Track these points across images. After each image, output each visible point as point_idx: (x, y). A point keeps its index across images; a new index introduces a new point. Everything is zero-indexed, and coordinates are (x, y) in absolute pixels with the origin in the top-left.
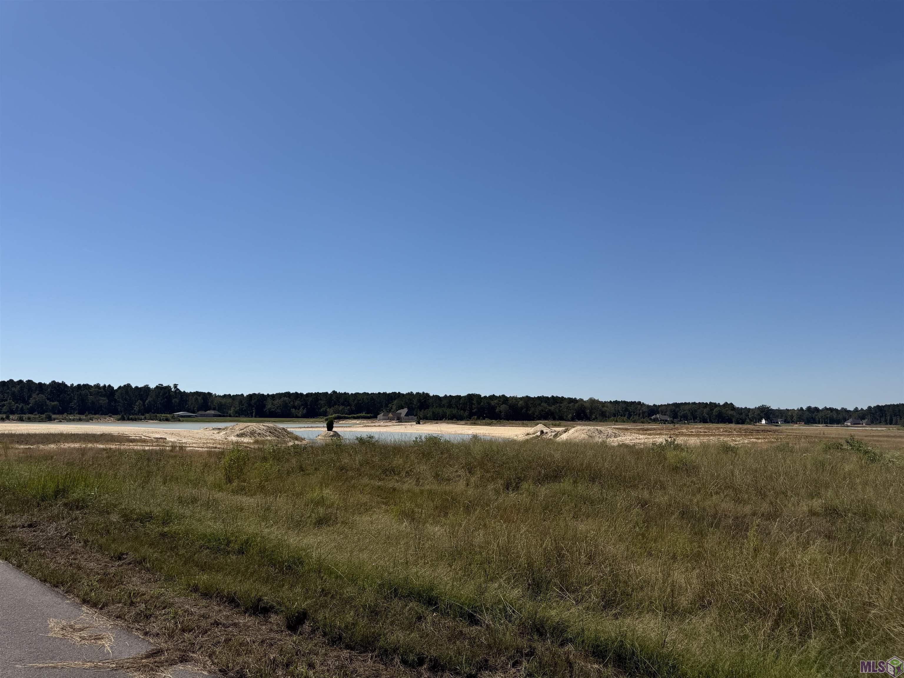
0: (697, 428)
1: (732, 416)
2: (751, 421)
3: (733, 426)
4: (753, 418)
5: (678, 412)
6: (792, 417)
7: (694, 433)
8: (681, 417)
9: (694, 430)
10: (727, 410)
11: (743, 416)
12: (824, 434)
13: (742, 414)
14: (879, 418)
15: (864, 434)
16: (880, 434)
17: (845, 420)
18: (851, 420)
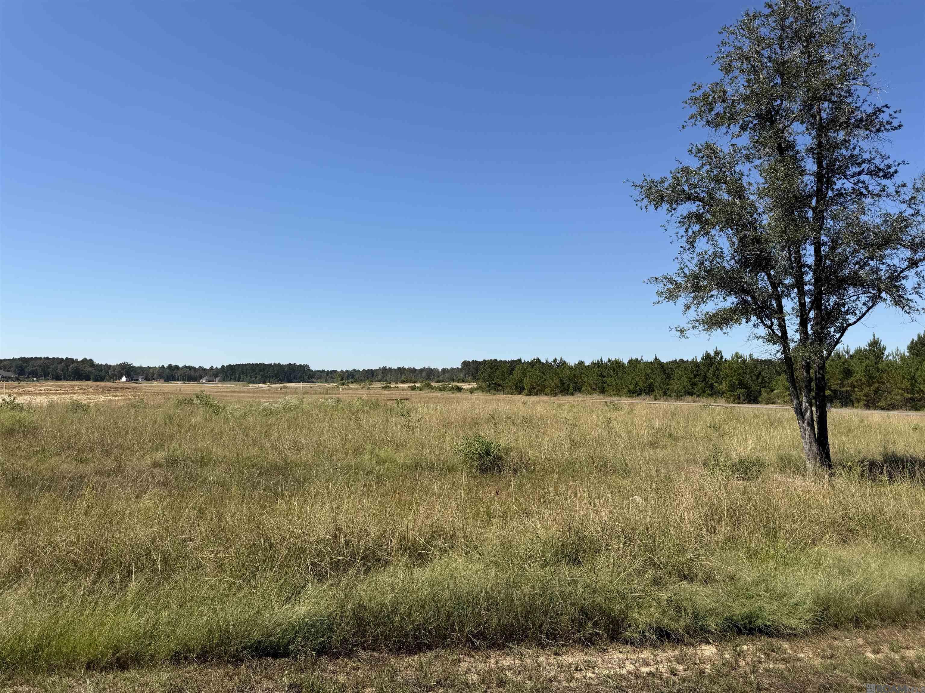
0: (47, 386)
1: (90, 372)
2: (111, 378)
3: (90, 383)
4: (114, 375)
5: (26, 367)
6: (153, 374)
7: (43, 392)
8: (29, 374)
9: (43, 388)
10: (86, 366)
11: (103, 374)
12: (180, 390)
13: (101, 370)
14: (229, 376)
15: (215, 390)
16: (228, 390)
17: (201, 377)
18: (206, 378)
